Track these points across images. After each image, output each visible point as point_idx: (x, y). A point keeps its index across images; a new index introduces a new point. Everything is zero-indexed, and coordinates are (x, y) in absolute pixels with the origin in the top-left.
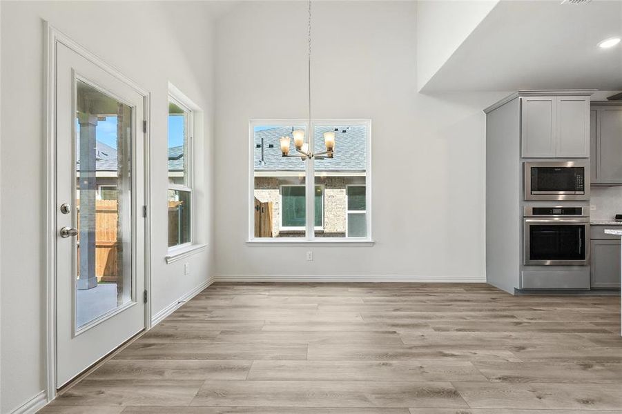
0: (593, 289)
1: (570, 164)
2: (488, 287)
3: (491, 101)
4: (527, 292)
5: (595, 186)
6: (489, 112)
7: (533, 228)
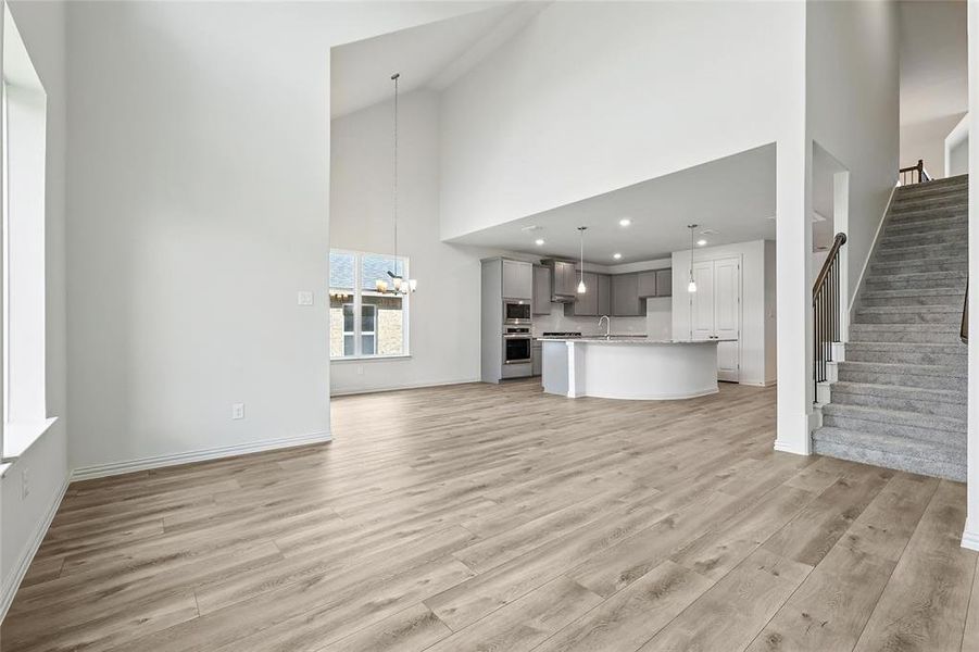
0: (533, 376)
1: (521, 303)
2: (482, 383)
3: (486, 256)
4: (505, 380)
5: (535, 315)
6: (484, 262)
7: (509, 341)
